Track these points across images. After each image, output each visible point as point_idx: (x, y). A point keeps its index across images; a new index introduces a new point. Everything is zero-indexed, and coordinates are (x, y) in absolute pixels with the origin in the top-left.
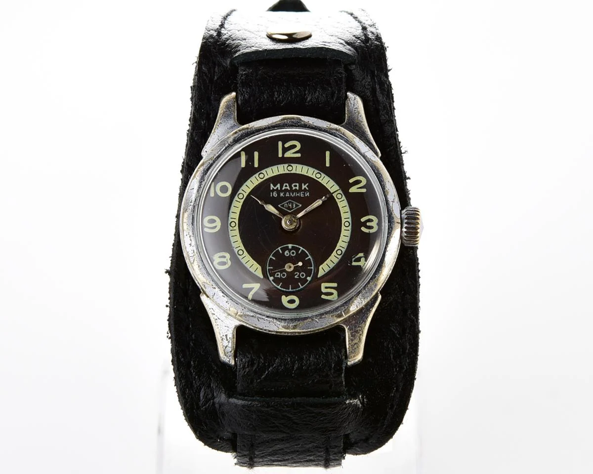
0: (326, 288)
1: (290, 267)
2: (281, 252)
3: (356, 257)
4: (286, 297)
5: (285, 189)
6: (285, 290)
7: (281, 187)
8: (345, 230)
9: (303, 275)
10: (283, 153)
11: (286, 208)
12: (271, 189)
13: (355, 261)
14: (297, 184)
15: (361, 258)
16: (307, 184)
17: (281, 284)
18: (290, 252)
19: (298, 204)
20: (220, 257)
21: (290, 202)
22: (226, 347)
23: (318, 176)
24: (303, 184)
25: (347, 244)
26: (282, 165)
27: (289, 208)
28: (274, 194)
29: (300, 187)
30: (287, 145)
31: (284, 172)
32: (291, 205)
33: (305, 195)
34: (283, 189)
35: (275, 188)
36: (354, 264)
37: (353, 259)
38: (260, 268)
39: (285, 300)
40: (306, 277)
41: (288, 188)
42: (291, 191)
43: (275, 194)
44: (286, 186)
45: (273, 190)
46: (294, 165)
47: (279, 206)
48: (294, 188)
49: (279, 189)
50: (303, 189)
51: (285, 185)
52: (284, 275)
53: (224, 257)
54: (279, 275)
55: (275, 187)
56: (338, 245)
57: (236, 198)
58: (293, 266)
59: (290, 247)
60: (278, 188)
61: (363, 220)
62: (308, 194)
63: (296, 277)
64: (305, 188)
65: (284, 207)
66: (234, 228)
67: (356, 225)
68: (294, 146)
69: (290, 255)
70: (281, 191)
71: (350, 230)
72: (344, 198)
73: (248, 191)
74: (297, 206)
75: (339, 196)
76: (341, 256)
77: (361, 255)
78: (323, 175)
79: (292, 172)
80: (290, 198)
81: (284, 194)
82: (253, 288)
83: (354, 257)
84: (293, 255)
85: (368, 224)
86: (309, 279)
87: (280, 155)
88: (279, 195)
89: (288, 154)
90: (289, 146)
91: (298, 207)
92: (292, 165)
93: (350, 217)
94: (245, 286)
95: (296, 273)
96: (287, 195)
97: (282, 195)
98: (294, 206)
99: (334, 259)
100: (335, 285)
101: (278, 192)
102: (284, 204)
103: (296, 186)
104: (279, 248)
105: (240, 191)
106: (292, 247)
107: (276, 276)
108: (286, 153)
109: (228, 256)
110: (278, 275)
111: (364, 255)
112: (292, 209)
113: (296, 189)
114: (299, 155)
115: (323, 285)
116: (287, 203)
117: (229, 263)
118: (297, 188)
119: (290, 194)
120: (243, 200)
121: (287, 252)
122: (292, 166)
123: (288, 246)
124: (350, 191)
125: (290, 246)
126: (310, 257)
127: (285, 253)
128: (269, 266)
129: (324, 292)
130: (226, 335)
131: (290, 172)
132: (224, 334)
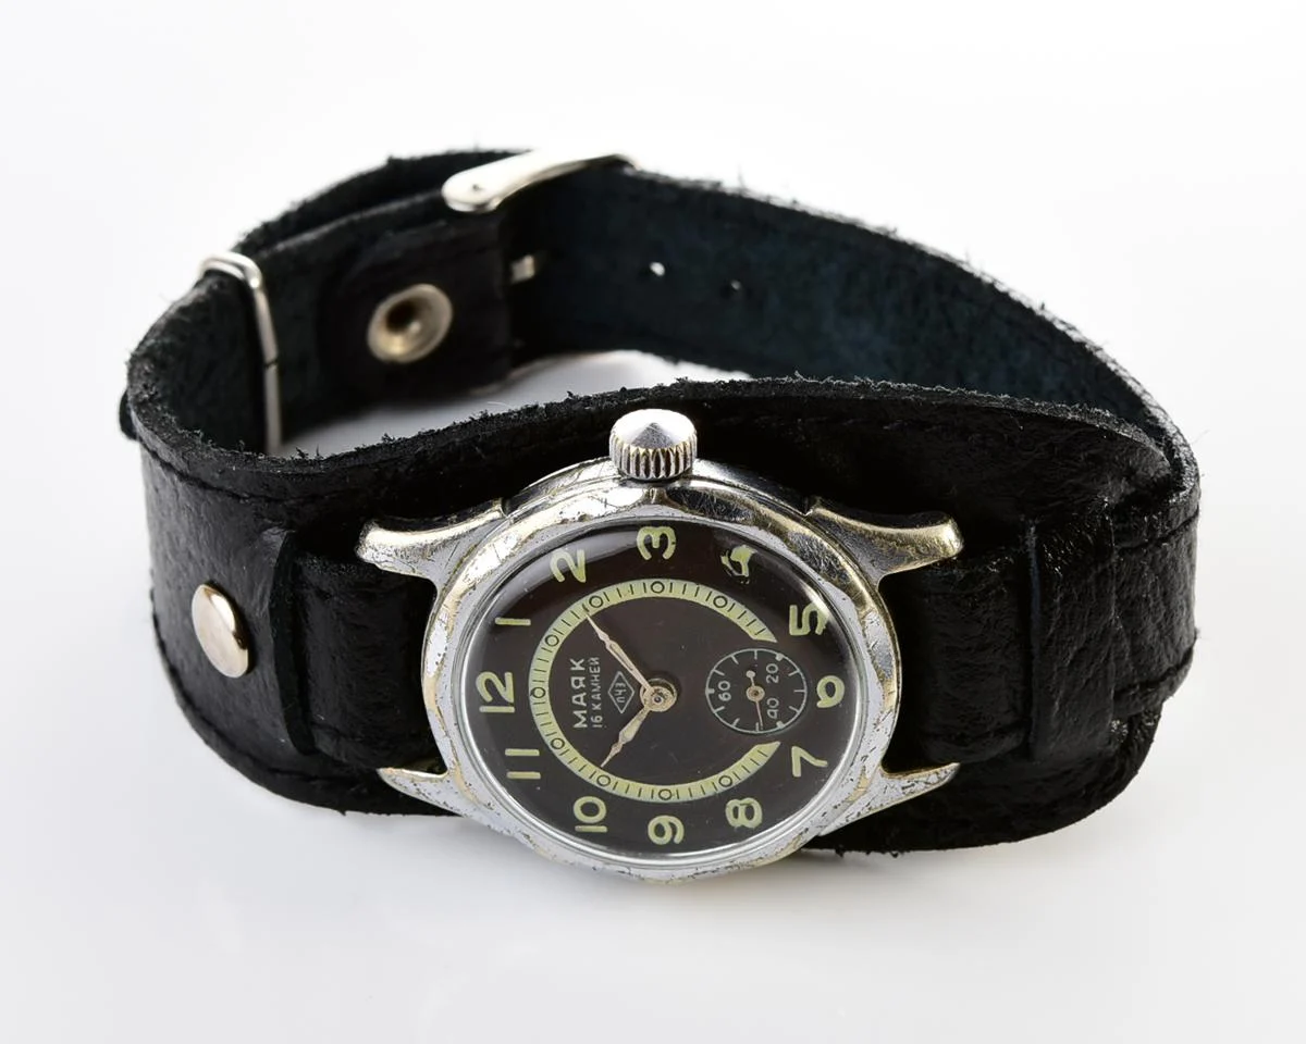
0: (800, 625)
1: (756, 693)
2: (722, 708)
3: (731, 568)
4: (819, 699)
5: (585, 701)
6: (805, 701)
7: (581, 708)
8: (671, 591)
9: (771, 669)
10: (506, 704)
11: (626, 700)
12: (585, 726)
13: (740, 572)
14: (573, 679)
15: (731, 561)
16: (572, 661)
17: (791, 707)
18: (722, 692)
19: (616, 677)
20: (736, 816)
21: (613, 693)
22: (926, 783)
23: (552, 641)
24: (573, 669)
25: (702, 587)
26: (532, 706)
27: (626, 695)
28: (596, 721)
29: (578, 673)
30: (489, 698)
31: (548, 702)
32: (620, 692)
33: (596, 666)
34: (584, 705)
35: (584, 719)
36: (745, 572)
37: (736, 574)
38: (756, 747)
39: (825, 702)
40: (776, 662)
41: (582, 696)
42: (588, 689)
43: (597, 719)
44: (579, 699)
45: (588, 722)
46: (532, 685)
47: (622, 712)
48: (582, 685)
49: (585, 712)
50: (583, 669)
51: (575, 702)
52: (773, 703)
53: (736, 811)
54: (773, 712)
55: (580, 720)
56: (703, 603)
57: (609, 789)
58: (754, 687)
59: (713, 691)
60: (583, 715)
61: (646, 556)
62: (593, 659)
63: (776, 681)
64: (581, 665)
65: (624, 704)
66: (674, 792)
67: (657, 568)
68: (489, 684)
69: (729, 691)
70: (589, 708)
71: (671, 581)
72: (599, 593)
73: (591, 768)
74: (620, 680)
75: (596, 602)
76: (729, 599)
77: (724, 560)
78: (550, 631)
79: (547, 689)
80: (603, 692)
81: (597, 702)
82: (802, 759)
83: (731, 572)
84: (729, 686)
85: (656, 545)
86: (779, 657)
87: (511, 710)
88: (596, 713)
89: (508, 694)
90: (490, 693)
91: (624, 678)
92: (530, 689)
93: (643, 581)
94: (797, 771)
95: (768, 682)
96: (598, 697)
97: (597, 707)
98: (620, 685)
99: (737, 613)
100: (793, 609)
101: (591, 713)
102: (619, 704)
103: (577, 683)
104: (715, 711)
105: (593, 782)
106: (710, 687)
107: (775, 717)
108: (506, 699)
109: (732, 803)
110: (772, 714)
111: (724, 555)
112: (627, 688)
113: (584, 681)
114: (509, 676)
115: (793, 630)
116: (615, 697)
117: (748, 800)
118: (581, 679)
119: (596, 693)
120: (611, 776)
121: (722, 697)
122: (534, 689)
123: (710, 695)
124: (583, 580)
125: (709, 691)
126: (732, 656)
127: (725, 699)
128: (754, 729)
129: (809, 630)
130: (903, 788)
131: (547, 693)
132: (901, 791)
